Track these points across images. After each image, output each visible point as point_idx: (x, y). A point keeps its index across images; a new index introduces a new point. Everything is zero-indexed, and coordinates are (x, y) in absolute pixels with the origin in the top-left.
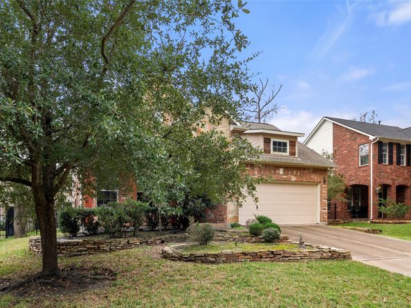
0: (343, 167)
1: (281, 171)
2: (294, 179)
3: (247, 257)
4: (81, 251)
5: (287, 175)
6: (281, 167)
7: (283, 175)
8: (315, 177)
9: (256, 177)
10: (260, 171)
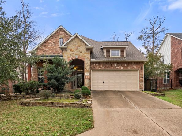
0: (175, 59)
1: (115, 65)
2: (123, 68)
3: (41, 104)
4: (5, 99)
5: (119, 66)
6: (115, 63)
7: (116, 66)
8: (136, 67)
9: (102, 68)
10: (103, 66)
